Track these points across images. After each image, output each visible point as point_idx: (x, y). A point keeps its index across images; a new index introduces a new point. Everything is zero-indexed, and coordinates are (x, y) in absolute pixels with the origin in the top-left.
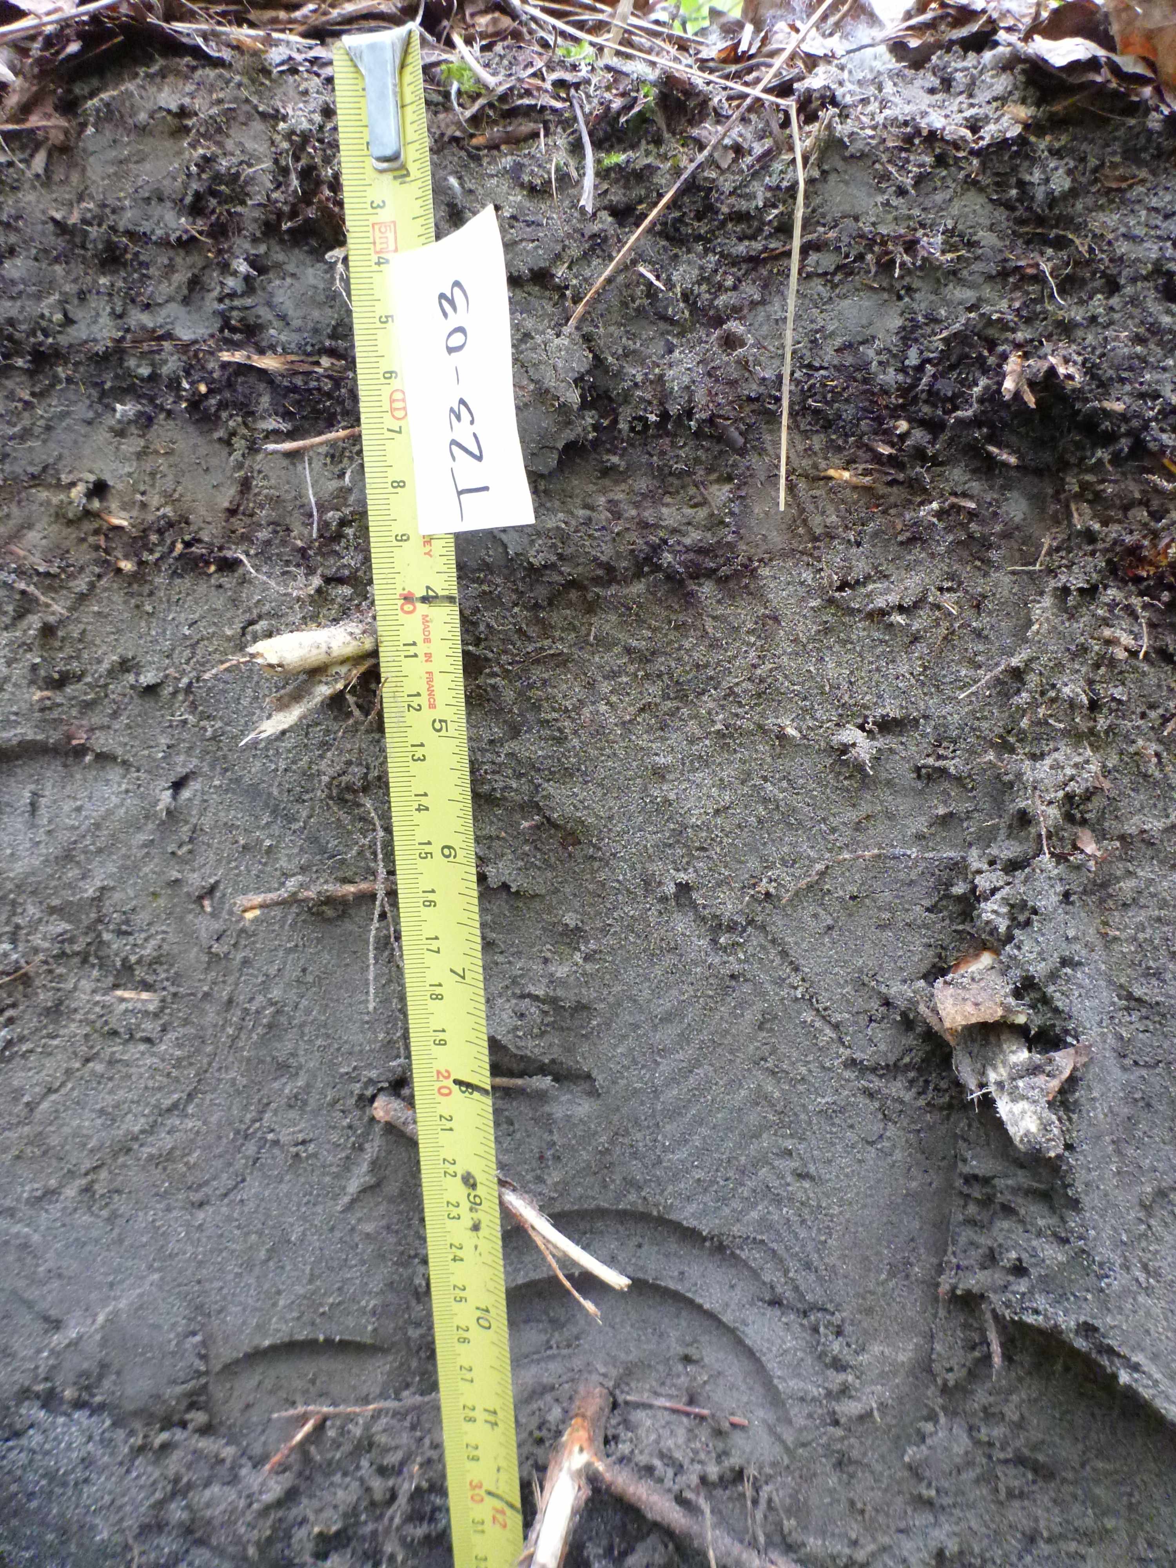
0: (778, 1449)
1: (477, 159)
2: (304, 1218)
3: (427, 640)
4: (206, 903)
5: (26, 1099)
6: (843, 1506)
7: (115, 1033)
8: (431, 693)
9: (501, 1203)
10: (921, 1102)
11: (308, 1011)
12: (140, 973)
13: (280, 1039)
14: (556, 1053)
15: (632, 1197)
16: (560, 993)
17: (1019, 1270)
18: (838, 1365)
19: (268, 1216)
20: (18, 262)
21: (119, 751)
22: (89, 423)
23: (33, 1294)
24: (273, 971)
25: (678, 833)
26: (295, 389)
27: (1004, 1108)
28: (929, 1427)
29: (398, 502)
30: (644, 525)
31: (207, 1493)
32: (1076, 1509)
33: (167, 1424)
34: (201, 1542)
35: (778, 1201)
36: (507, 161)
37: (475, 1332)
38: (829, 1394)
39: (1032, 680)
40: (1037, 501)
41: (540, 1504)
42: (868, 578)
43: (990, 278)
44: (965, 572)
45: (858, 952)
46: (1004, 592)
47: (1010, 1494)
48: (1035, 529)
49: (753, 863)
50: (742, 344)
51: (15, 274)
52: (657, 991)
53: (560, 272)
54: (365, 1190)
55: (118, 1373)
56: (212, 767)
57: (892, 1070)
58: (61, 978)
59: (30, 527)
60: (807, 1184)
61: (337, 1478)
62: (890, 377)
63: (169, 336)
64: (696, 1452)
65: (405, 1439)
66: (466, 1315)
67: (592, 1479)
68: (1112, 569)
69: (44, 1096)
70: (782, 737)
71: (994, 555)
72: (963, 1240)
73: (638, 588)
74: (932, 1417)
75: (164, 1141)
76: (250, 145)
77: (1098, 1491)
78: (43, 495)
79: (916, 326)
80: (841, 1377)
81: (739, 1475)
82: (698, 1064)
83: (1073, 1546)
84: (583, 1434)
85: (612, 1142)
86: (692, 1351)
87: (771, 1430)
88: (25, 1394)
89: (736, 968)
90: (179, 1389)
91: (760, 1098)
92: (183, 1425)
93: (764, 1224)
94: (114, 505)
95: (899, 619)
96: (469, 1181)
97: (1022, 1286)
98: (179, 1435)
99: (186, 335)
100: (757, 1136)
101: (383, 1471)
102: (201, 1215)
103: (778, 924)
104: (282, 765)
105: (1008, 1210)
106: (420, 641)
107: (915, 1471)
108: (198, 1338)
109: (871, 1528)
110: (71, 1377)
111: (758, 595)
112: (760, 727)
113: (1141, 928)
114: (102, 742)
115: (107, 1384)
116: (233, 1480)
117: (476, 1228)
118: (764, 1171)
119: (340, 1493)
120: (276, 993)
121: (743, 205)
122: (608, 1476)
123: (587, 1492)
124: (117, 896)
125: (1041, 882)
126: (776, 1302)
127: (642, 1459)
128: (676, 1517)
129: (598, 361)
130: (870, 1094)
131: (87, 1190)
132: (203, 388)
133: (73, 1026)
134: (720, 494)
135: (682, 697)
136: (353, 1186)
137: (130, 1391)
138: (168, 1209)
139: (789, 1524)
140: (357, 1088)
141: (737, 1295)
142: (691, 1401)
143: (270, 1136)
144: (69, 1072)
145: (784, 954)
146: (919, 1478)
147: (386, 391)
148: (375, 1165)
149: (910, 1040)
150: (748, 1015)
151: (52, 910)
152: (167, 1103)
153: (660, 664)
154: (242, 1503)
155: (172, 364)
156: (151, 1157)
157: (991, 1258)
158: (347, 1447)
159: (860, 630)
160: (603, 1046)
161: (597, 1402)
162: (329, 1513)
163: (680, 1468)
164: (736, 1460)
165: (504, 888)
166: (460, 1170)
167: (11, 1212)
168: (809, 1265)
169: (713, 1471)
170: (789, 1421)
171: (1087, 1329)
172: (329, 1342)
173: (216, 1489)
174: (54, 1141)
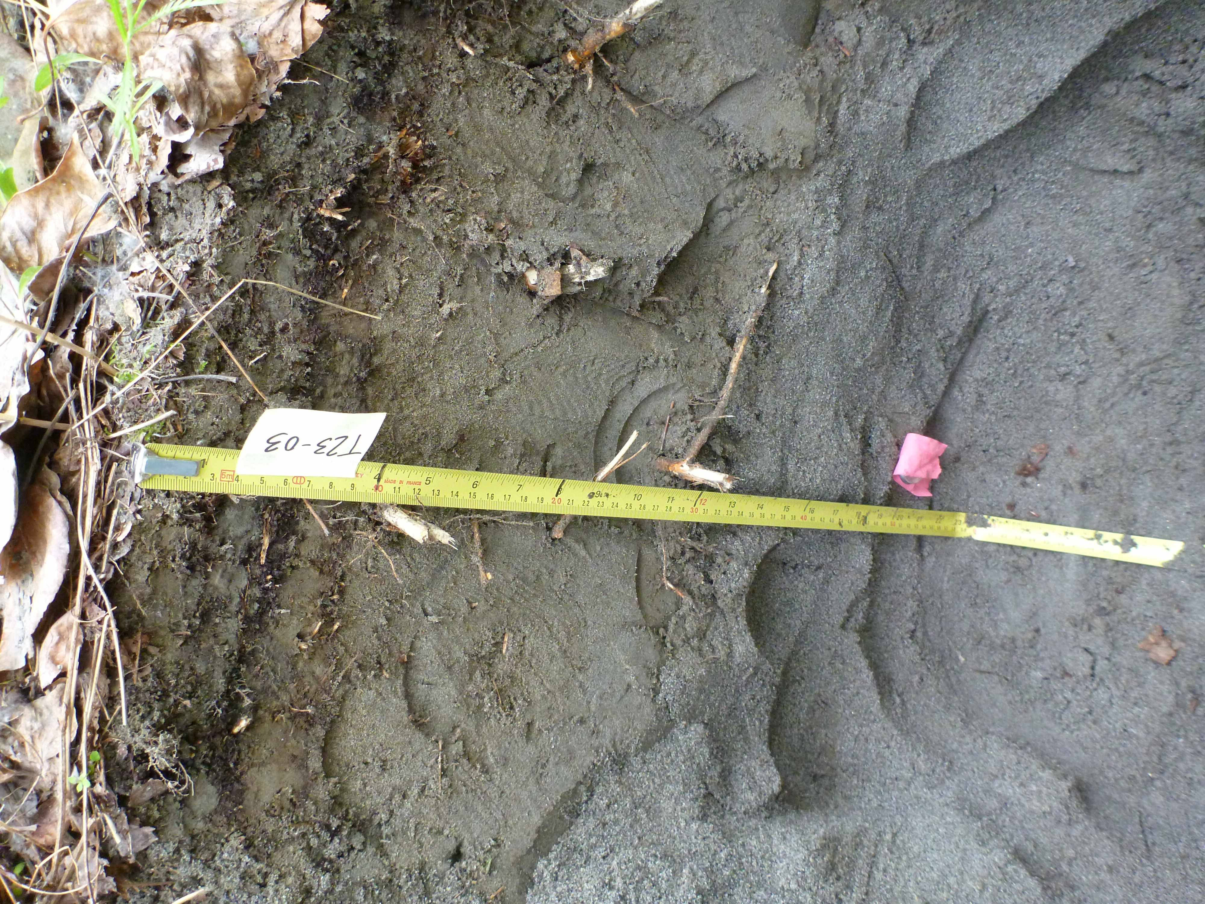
0: (683, 390)
1: (188, 430)
2: (593, 577)
3: (394, 482)
4: (473, 605)
5: (545, 694)
6: (703, 368)
7: (521, 653)
8: (415, 483)
9: (602, 482)
11: (519, 563)
12: (498, 639)
13: (528, 578)
14: (539, 458)
15: (591, 436)
16: (518, 452)
17: (638, 284)
18: (657, 361)
19: (591, 593)
20: (198, 665)
21: (410, 639)
22: (272, 638)
23: (618, 695)
24: (502, 578)
25: (467, 391)
26: (277, 532)
27: (590, 278)
28: (679, 331)
29: (338, 487)
30: (346, 383)
31: (688, 629)
32: (708, 281)
33: (664, 644)
34: (704, 635)
35: (600, 374)
36: (191, 416)
37: (642, 502)
38: (666, 367)
39: (439, 233)
40: (372, 215)
41: (701, 482)
42: (386, 290)
43: (281, 213)
44: (390, 250)
45: (519, 323)
46: (401, 237)
47: (702, 304)
48: (381, 218)
49: (482, 360)
50: (287, 324)
51: (203, 668)
52: (520, 411)
53: (242, 400)
54: (585, 547)
55: (647, 661)
56: (421, 595)
57: (561, 319)
58: (498, 675)
59: (314, 673)
60: (596, 361)
61: (685, 573)
62: (311, 264)
63: (244, 592)
64: (683, 423)
65: (672, 544)
66: (636, 505)
67: (693, 462)
68: (404, 192)
69: (545, 686)
70: (439, 339)
71: (387, 237)
72: (620, 304)
73: (370, 391)
74: (675, 329)
75: (562, 635)
76: (172, 537)
77: (703, 271)
78: (301, 664)
79: (294, 248)
80: (661, 361)
81: (691, 407)
82: (549, 398)
83: (720, 285)
84: (675, 466)
85: (571, 441)
86: (645, 421)
87: (677, 392)
88: (654, 701)
89: (518, 375)
90: (652, 638)
91: (564, 374)
92: (664, 638)
93: (607, 382)
94: (308, 630)
95: (404, 281)
96: (591, 496)
97: (643, 284)
98: (668, 639)
99: (245, 582)
100: (577, 379)
101: (683, 553)
102: (589, 623)
103: (505, 355)
104: (425, 561)
105: (616, 285)
106: (393, 485)
107: (693, 339)
108: (634, 628)
109: (710, 359)
110: (648, 681)
111: (383, 337)
112: (434, 347)
113: (530, 213)
114: (405, 648)
115: (650, 666)
116: (683, 618)
117: (607, 495)
118: (589, 378)
119: (690, 572)
120: (511, 577)
121: (230, 312)
122: (691, 456)
123: (697, 464)
124: (468, 646)
125: (516, 246)
126: (633, 383)
127: (685, 444)
128: (705, 432)
129: (282, 389)
130: (569, 330)
131: (580, 669)
132: (269, 577)
133: (518, 671)
134: (340, 346)
135: (413, 379)
136: (583, 553)
137: (653, 657)
138: (587, 636)
139: (708, 390)
140: (549, 545)
141: (629, 399)
142: (663, 423)
143: (563, 587)
145: (516, 354)
146: (695, 338)
147: (292, 485)
148: (577, 541)
149: (552, 309)
150: (535, 374)
151: (471, 679)
152: (548, 632)
153: (399, 387)
154: (692, 614)
155: (257, 592)
156: (568, 641)
157: (631, 294)
158: (674, 568)
159: (404, 298)
160: (538, 438)
161: (663, 461)
162: (697, 577)
163: (688, 429)
164: (686, 408)
165: (477, 470)
166: (587, 499)
167: (589, 703)
168: (623, 366)
169: (689, 417)
170: (674, 384)
171: (659, 264)
172: (637, 571)
173: (687, 625)
174: (562, 683)
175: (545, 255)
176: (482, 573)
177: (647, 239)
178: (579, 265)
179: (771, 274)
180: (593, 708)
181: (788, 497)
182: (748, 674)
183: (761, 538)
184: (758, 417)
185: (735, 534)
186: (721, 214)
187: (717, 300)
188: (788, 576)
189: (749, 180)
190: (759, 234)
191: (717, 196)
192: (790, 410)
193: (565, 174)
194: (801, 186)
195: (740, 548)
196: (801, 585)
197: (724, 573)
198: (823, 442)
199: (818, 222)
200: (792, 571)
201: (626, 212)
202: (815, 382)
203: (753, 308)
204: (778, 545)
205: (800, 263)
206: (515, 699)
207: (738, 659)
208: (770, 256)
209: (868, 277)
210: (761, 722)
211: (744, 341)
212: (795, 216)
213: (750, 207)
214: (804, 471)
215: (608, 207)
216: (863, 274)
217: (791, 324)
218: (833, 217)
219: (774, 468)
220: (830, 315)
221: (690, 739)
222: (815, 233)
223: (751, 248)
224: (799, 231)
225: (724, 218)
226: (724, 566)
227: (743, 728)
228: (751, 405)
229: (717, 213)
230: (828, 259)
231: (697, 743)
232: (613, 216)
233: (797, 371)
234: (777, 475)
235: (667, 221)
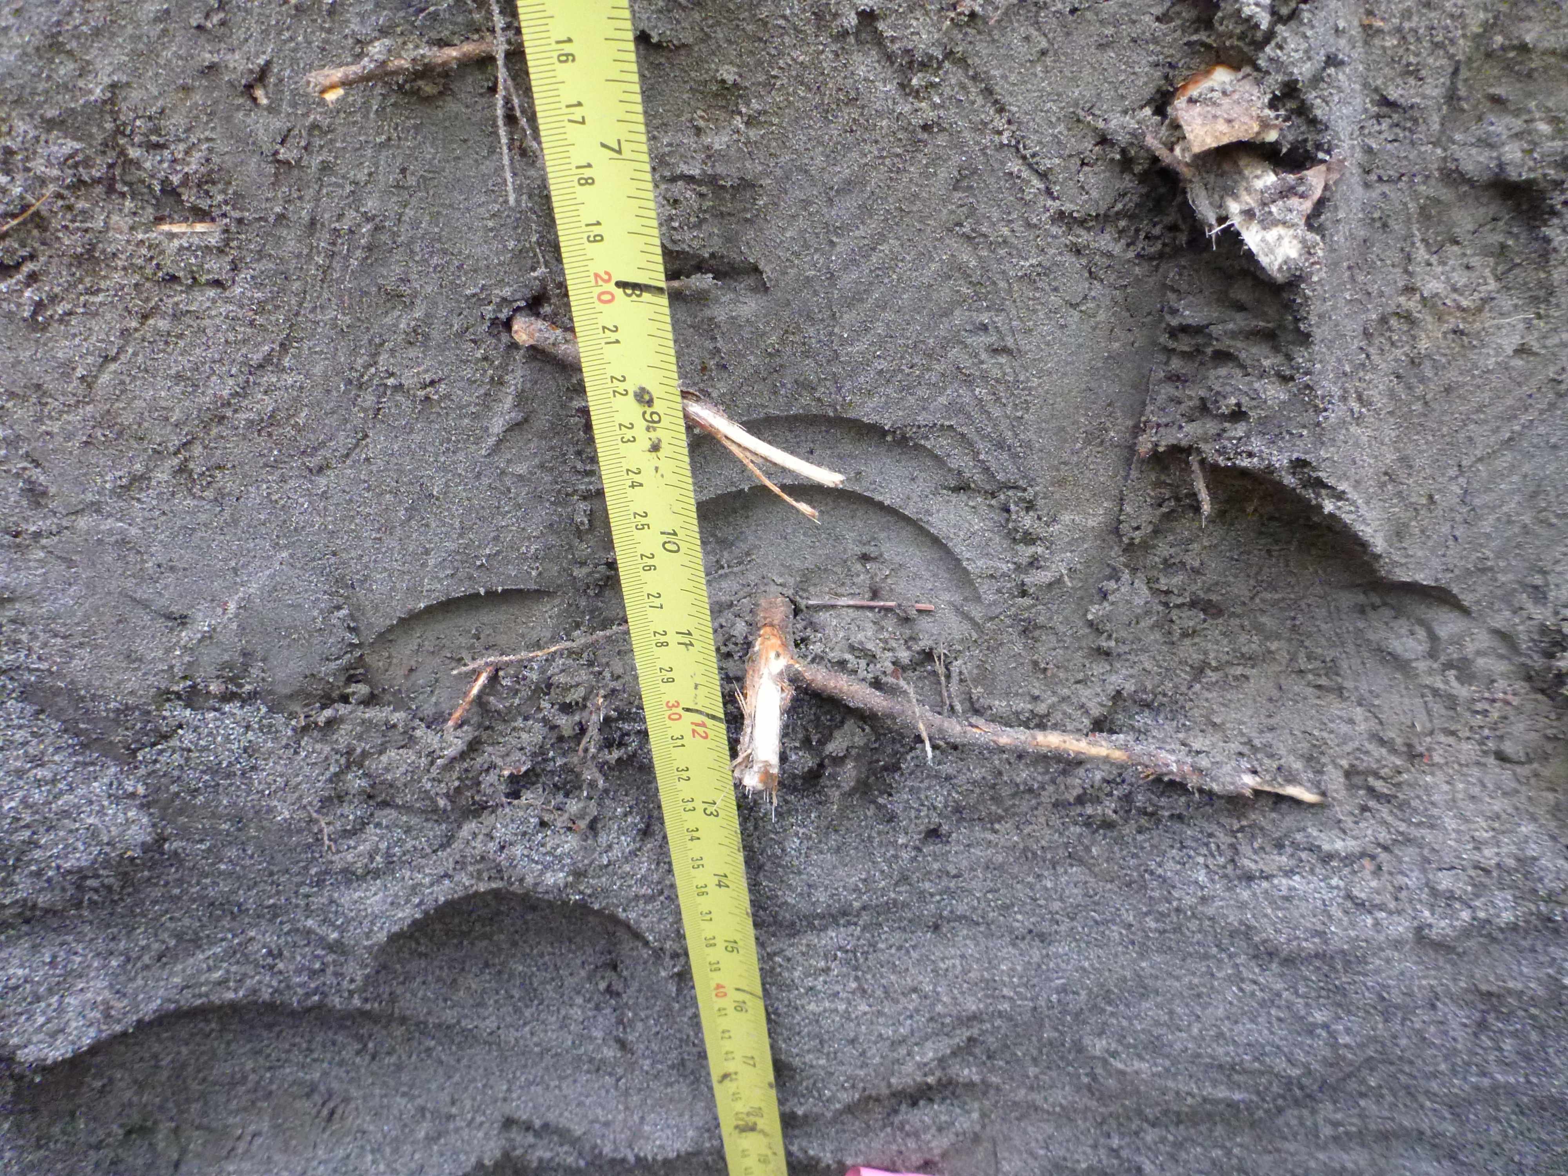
0: (966, 626)
2: (444, 469)
4: (259, 93)
5: (80, 372)
6: (1029, 667)
7: (174, 279)
9: (686, 416)
10: (1131, 255)
11: (415, 224)
12: (189, 197)
13: (384, 263)
14: (716, 245)
15: (806, 399)
16: (720, 169)
17: (1238, 415)
18: (1029, 539)
19: (400, 471)
23: (145, 592)
24: (362, 177)
27: (1253, 238)
28: (1112, 585)
31: (384, 758)
32: (1243, 638)
33: (327, 701)
34: (385, 804)
35: (968, 381)
37: (662, 558)
38: (1018, 567)
41: (746, 711)
45: (1074, 80)
47: (1185, 635)
52: (833, 156)
54: (515, 427)
55: (264, 660)
57: (1103, 220)
58: (85, 215)
60: (1003, 359)
61: (519, 723)
64: (886, 642)
65: (583, 675)
66: (650, 541)
67: (794, 679)
69: (101, 367)
72: (1162, 398)
74: (1115, 575)
75: (263, 403)
77: (1263, 619)
80: (1031, 550)
81: (928, 656)
82: (882, 238)
83: (1239, 671)
84: (775, 641)
85: (782, 341)
86: (871, 550)
87: (958, 610)
88: (165, 696)
89: (932, 115)
90: (333, 666)
91: (954, 269)
92: (345, 699)
93: (954, 407)
96: (644, 397)
97: (1240, 430)
98: (343, 709)
100: (947, 313)
101: (566, 708)
102: (322, 481)
103: (982, 53)
105: (1223, 357)
107: (1096, 627)
108: (344, 612)
109: (1051, 683)
110: (212, 671)
115: (254, 672)
116: (410, 741)
117: (655, 448)
118: (954, 352)
119: (524, 736)
120: (371, 205)
122: (808, 675)
123: (790, 692)
124: (136, 95)
126: (962, 488)
127: (835, 656)
128: (876, 701)
130: (1078, 251)
131: (182, 469)
133: (116, 276)
136: (497, 426)
137: (281, 675)
138: (283, 480)
139: (978, 691)
140: (488, 311)
141: (918, 488)
142: (875, 594)
143: (391, 381)
144: (125, 333)
145: (988, 92)
146: (1099, 632)
148: (521, 398)
150: (943, 174)
151: (50, 124)
152: (256, 358)
154: (424, 761)
156: (251, 423)
157: (1204, 409)
158: (525, 693)
160: (771, 231)
161: (780, 611)
162: (517, 755)
163: (872, 658)
164: (925, 643)
165: (642, 38)
166: (631, 386)
167: (96, 508)
168: (1000, 445)
169: (904, 656)
170: (978, 599)
171: (1299, 465)
172: (491, 594)
173: (392, 753)
174: (127, 419)
175: (1303, 71)
176: (337, 74)
177: (1359, 420)
178: (1286, 192)
179: (1292, 791)
180: (83, 522)
181: (760, 943)
182: (322, 931)
183: (650, 899)
184: (933, 834)
185: (646, 833)
186: (1421, 633)
187: (1199, 671)
188: (589, 979)
189: (1521, 686)
190: (1382, 742)
191: (1465, 611)
192: (961, 909)
193: (1518, 124)
194: (1534, 818)
195: (616, 853)
196: (576, 1013)
197: (543, 824)
198: (903, 1000)
199: (1445, 881)
200: (602, 986)
201: (1424, 345)
202: (1036, 955)
203: (1204, 762)
204: (646, 943)
205: (1327, 858)
206: (33, 277)
207: (347, 897)
208: (1334, 780)
209: (1310, 1031)
210: (222, 983)
211: (1118, 755)
212: (1450, 823)
213: (1451, 702)
214: (827, 970)
215: (1432, 286)
216: (1319, 1017)
217: (1170, 869)
218: (1465, 915)
219: (821, 896)
220: (1206, 957)
221: (101, 812)
222: (1413, 880)
223: (1344, 728)
224: (1409, 840)
225: (1411, 643)
226: (561, 821)
227: (196, 943)
228: (958, 810)
229: (1421, 622)
230: (1353, 925)
231: (93, 833)
232: (1412, 304)
233: (1056, 906)
234: (804, 906)
235: (1402, 474)
